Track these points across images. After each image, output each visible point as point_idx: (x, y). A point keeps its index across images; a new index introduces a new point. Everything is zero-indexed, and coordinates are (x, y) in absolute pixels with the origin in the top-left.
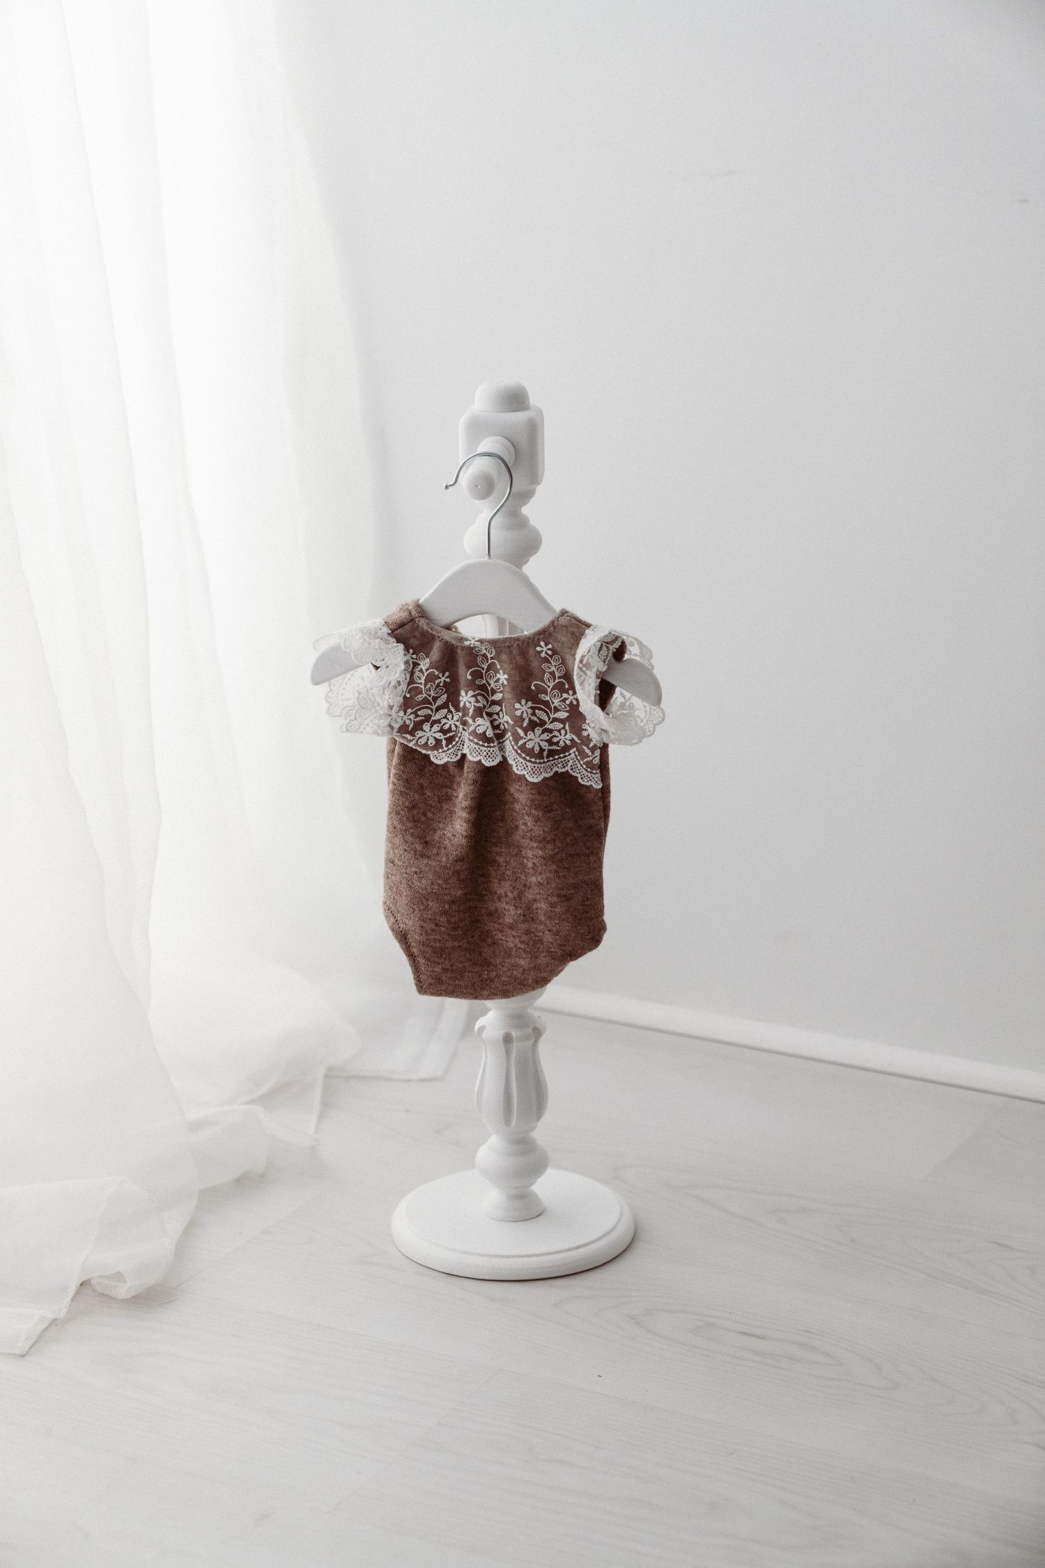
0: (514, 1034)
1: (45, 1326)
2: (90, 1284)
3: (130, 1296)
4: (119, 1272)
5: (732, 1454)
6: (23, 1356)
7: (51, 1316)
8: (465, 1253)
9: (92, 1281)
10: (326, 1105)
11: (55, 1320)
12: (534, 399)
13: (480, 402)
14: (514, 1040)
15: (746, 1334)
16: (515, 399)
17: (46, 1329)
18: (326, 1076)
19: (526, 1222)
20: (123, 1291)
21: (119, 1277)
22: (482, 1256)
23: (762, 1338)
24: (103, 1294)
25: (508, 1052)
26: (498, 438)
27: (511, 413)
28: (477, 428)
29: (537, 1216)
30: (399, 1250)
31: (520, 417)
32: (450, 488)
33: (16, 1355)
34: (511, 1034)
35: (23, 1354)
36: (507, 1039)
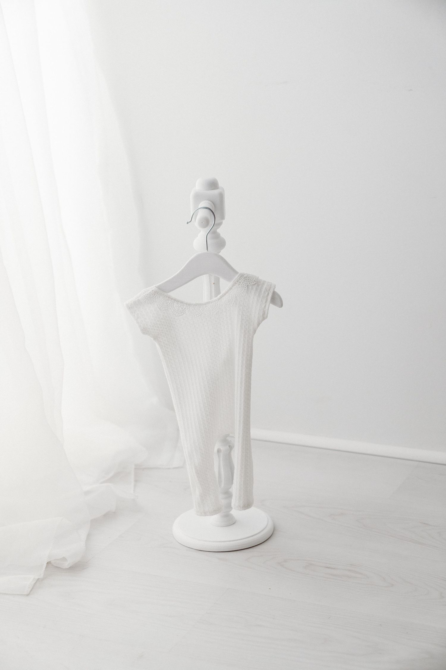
0: (221, 449)
1: (35, 582)
2: (51, 563)
3: (70, 566)
4: (64, 557)
5: (330, 618)
6: (28, 595)
7: (37, 578)
8: (206, 541)
9: (51, 562)
10: (136, 481)
11: (38, 579)
12: (220, 184)
13: (198, 186)
14: (222, 452)
15: (327, 567)
16: (213, 185)
17: (36, 583)
18: (135, 469)
19: (229, 526)
20: (66, 565)
21: (64, 559)
22: (214, 542)
23: (334, 569)
24: (57, 567)
25: (219, 457)
26: (207, 201)
27: (211, 191)
28: (198, 197)
29: (234, 524)
30: (177, 541)
31: (216, 192)
32: (189, 223)
33: (25, 595)
34: (220, 449)
35: (28, 594)
36: (219, 451)
